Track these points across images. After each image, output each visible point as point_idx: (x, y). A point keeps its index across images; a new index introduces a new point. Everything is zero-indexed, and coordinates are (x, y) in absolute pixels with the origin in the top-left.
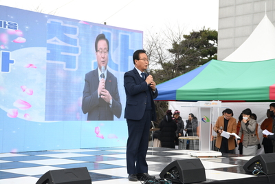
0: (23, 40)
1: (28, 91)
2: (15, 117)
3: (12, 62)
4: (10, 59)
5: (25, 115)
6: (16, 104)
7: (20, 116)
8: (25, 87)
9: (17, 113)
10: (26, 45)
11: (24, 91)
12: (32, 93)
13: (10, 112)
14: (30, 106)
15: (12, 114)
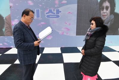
0: (65, 2)
1: (68, 23)
2: (63, 34)
3: (61, 12)
4: (60, 11)
5: (67, 34)
6: (62, 29)
7: (65, 34)
8: (66, 22)
9: (63, 33)
10: (67, 4)
11: (66, 24)
12: (70, 24)
13: (60, 32)
14: (69, 30)
15: (61, 33)
